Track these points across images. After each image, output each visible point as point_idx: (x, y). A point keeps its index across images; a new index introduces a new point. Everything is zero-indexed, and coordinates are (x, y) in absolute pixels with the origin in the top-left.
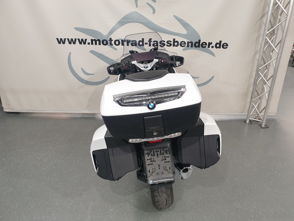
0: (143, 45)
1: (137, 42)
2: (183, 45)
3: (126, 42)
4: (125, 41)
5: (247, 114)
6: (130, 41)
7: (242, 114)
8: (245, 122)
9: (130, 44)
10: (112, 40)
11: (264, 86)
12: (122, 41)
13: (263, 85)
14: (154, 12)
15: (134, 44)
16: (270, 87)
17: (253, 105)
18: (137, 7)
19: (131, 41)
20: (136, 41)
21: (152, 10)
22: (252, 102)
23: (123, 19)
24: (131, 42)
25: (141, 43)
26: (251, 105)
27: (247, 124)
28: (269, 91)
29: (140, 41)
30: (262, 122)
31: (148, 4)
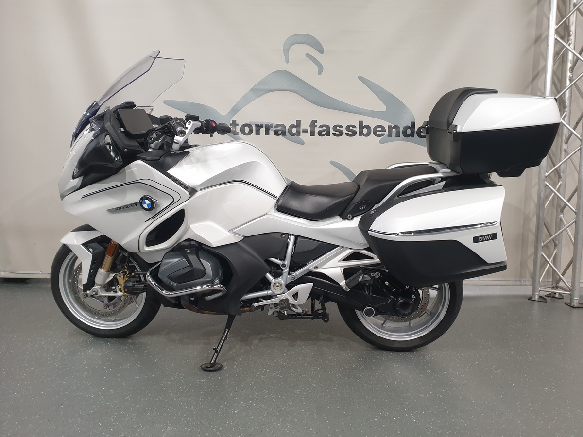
0: (298, 133)
1: (287, 128)
2: (379, 133)
3: (264, 128)
4: (262, 126)
5: (530, 283)
6: (271, 126)
7: (519, 283)
8: (531, 298)
9: (271, 132)
10: (237, 125)
11: (562, 215)
12: (257, 126)
13: (557, 215)
14: (320, 72)
15: (279, 132)
16: (576, 213)
17: (543, 257)
18: (287, 62)
19: (274, 127)
20: (284, 126)
21: (316, 68)
22: (540, 248)
23: (259, 83)
24: (274, 129)
25: (294, 130)
26: (539, 255)
27: (536, 303)
28: (575, 222)
29: (292, 126)
30: (570, 295)
31: (308, 55)
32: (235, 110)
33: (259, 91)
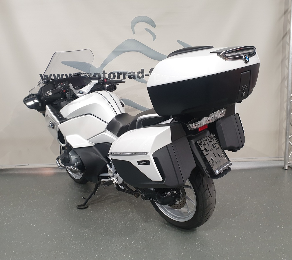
0: (143, 76)
1: (136, 74)
3: (122, 74)
4: (121, 73)
5: (283, 159)
6: (126, 73)
7: (277, 159)
8: (283, 168)
9: (127, 77)
10: (106, 73)
12: (118, 73)
14: (154, 39)
15: (132, 77)
17: (290, 143)
18: (134, 33)
19: (128, 73)
20: (134, 73)
21: (151, 37)
22: (288, 139)
23: (118, 48)
24: (129, 75)
25: (140, 75)
26: (288, 143)
27: (286, 171)
29: (139, 73)
31: (146, 29)
32: (104, 64)
33: (118, 52)
